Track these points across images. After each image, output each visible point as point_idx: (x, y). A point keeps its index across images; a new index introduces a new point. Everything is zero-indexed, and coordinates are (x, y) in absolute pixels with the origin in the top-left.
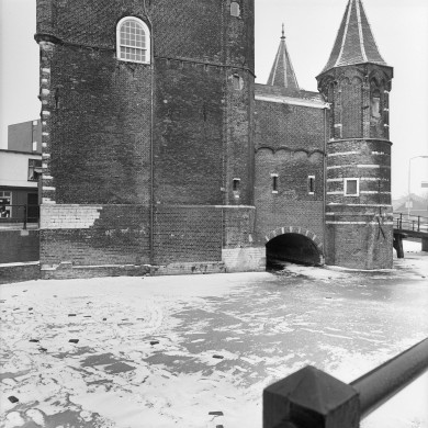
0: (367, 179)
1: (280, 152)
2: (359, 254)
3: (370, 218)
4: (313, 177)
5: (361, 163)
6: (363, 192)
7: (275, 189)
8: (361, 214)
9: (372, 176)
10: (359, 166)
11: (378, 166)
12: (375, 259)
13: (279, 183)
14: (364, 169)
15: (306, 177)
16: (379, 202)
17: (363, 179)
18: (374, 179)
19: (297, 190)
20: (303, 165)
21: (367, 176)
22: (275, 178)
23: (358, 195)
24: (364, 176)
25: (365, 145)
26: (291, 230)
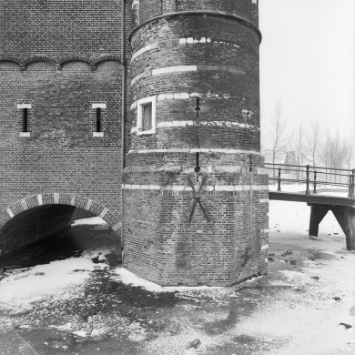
0: (169, 96)
1: (36, 66)
2: (151, 251)
3: (171, 177)
4: (103, 106)
5: (158, 65)
6: (162, 124)
7: (25, 130)
8: (153, 168)
9: (180, 90)
10: (157, 72)
11: (194, 68)
12: (181, 264)
13: (32, 119)
14: (164, 77)
15: (88, 106)
16: (197, 143)
17: (162, 97)
18: (185, 96)
19: (68, 129)
20: (81, 87)
21: (170, 90)
22: (25, 111)
23: (152, 131)
24: (164, 91)
25: (166, 27)
26: (57, 199)
